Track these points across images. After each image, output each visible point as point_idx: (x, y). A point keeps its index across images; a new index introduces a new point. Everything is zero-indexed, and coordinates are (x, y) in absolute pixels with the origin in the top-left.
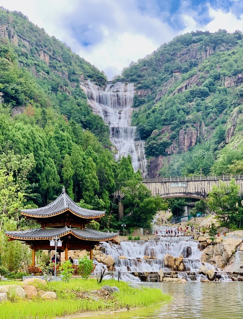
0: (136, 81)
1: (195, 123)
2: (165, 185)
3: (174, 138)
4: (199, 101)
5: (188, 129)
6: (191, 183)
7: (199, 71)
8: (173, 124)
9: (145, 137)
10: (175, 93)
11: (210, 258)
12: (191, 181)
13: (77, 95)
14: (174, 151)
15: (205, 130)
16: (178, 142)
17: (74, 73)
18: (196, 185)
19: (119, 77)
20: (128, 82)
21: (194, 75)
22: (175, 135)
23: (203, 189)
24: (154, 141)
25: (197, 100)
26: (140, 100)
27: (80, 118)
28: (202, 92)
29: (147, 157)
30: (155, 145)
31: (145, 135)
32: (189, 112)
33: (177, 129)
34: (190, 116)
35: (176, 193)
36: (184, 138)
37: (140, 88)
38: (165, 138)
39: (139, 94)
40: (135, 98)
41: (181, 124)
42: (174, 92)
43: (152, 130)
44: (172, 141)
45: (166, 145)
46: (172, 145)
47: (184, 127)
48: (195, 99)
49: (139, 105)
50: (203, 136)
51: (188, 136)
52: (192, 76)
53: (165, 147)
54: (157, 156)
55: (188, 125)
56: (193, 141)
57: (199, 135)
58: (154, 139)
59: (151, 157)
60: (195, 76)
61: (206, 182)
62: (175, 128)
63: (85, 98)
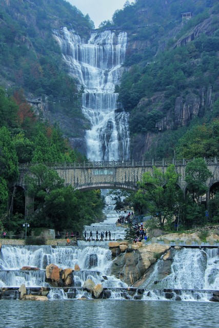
0: (131, 29)
1: (198, 87)
2: (86, 173)
3: (168, 109)
4: (207, 56)
5: (187, 96)
6: (121, 170)
7: (213, 13)
8: (168, 89)
9: (129, 107)
10: (176, 46)
11: (118, 269)
12: (120, 167)
13: (48, 48)
14: (167, 127)
15: (212, 97)
16: (174, 114)
17: (44, 18)
18: (127, 172)
19: (108, 23)
20: (119, 31)
21: (205, 19)
22: (169, 104)
23: (136, 177)
24: (141, 113)
25: (204, 55)
26: (134, 55)
27: (41, 81)
28: (212, 44)
29: (130, 134)
30: (142, 119)
31: (129, 105)
32: (191, 72)
33: (173, 96)
34: (193, 78)
35: (101, 183)
36: (182, 109)
37: (135, 39)
38: (156, 109)
39: (134, 47)
40: (129, 52)
41: (179, 89)
42: (176, 44)
43: (140, 98)
44: (165, 113)
45: (155, 118)
46: (165, 119)
47: (182, 93)
48: (202, 54)
49: (132, 64)
50: (209, 106)
51: (187, 105)
52: (202, 21)
53: (155, 121)
54: (144, 133)
55: (189, 90)
56: (194, 112)
57: (203, 104)
58: (141, 111)
59: (136, 134)
60: (207, 20)
61: (140, 169)
62: (171, 94)
63: (60, 53)
